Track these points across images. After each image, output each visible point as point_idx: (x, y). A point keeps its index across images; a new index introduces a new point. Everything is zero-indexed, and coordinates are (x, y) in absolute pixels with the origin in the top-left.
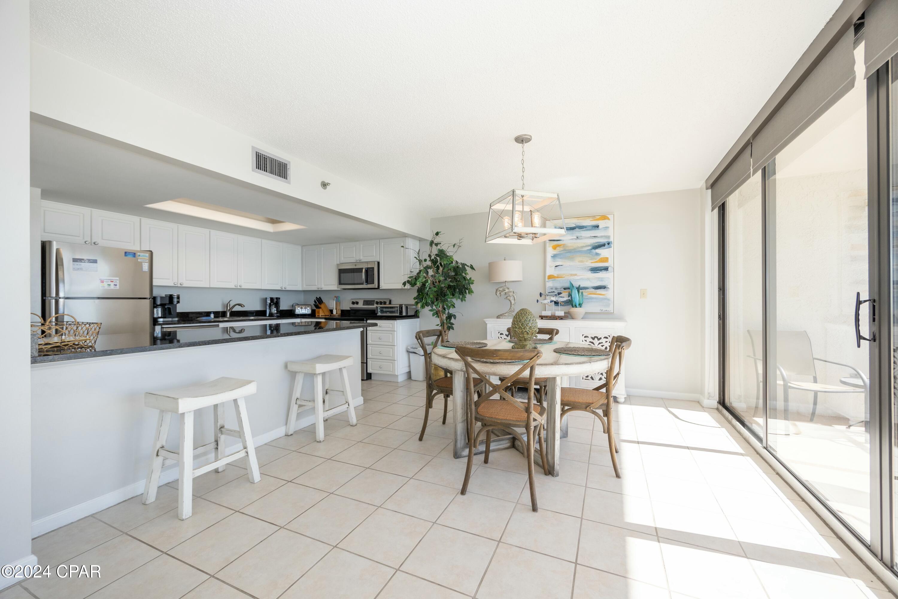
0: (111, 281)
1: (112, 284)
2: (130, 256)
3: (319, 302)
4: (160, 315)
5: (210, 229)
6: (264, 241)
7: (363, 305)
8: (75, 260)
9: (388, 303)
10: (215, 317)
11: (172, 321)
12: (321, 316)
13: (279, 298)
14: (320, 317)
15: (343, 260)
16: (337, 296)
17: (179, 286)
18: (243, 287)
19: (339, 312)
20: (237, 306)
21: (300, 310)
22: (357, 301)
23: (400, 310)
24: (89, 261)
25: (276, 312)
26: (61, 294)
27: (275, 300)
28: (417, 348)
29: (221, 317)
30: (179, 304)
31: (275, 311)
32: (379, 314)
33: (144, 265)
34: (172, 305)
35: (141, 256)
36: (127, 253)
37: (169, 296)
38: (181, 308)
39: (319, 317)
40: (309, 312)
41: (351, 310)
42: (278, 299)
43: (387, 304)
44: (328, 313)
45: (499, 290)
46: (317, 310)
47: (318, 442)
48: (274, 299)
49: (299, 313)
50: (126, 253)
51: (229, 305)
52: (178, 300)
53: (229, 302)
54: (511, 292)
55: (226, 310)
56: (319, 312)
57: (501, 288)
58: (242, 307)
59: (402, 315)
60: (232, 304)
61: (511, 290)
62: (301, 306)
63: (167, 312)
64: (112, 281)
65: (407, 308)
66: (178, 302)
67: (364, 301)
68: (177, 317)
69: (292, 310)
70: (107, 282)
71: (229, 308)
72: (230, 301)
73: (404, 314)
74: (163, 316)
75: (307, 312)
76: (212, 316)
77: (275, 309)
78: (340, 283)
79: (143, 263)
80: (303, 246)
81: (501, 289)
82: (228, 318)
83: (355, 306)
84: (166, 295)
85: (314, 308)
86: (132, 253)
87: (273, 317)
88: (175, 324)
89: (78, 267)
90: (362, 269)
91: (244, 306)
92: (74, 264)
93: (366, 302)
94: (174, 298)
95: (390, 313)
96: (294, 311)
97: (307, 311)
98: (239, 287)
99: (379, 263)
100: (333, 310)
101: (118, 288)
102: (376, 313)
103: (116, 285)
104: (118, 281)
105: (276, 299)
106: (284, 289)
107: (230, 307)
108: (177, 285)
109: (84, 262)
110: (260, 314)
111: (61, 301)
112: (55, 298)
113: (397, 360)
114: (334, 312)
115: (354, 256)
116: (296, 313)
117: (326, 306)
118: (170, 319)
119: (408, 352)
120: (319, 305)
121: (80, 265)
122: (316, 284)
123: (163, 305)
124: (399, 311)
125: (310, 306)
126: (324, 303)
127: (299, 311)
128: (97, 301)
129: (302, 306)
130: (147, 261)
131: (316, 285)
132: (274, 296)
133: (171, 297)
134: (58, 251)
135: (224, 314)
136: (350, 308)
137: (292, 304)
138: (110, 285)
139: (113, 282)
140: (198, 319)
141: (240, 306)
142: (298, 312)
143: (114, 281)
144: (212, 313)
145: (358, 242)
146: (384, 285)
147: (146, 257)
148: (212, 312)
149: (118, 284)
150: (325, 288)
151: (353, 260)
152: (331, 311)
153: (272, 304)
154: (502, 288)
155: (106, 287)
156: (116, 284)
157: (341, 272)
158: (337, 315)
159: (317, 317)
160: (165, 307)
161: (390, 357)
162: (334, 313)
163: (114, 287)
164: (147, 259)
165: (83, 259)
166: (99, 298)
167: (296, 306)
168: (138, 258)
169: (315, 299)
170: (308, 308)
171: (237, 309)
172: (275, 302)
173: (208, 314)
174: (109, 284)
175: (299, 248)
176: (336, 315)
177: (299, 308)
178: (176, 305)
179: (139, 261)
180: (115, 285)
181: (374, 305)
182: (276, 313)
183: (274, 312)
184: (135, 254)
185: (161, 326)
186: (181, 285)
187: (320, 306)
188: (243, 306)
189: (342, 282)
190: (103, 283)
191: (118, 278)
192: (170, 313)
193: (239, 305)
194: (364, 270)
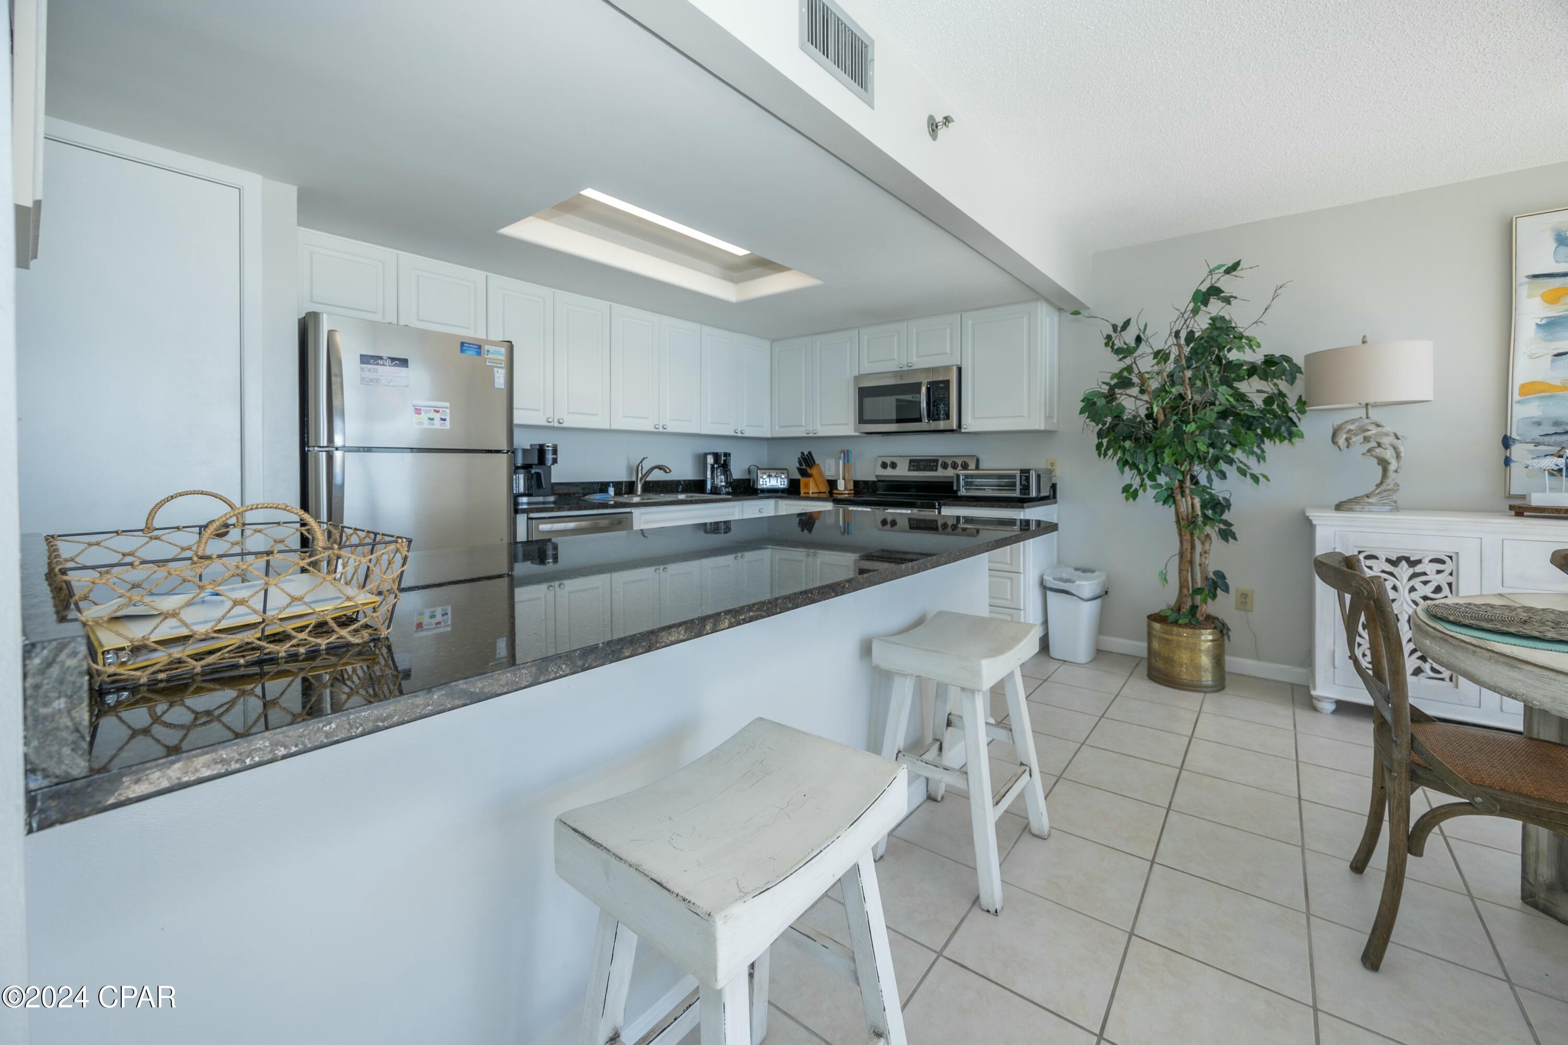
0: (435, 411)
1: (437, 417)
2: (471, 352)
3: (807, 462)
4: (522, 490)
5: (612, 302)
6: (707, 330)
7: (909, 470)
8: (365, 359)
9: (972, 465)
10: (616, 494)
11: (544, 503)
12: (812, 493)
13: (730, 455)
14: (811, 495)
15: (867, 368)
16: (845, 448)
17: (555, 425)
18: (669, 430)
19: (851, 486)
20: (657, 470)
21: (767, 480)
22: (894, 460)
23: (1024, 482)
24: (391, 363)
25: (723, 484)
26: (338, 440)
27: (723, 458)
28: (1073, 582)
29: (625, 494)
30: (555, 464)
31: (721, 482)
32: (963, 492)
33: (496, 375)
34: (542, 467)
35: (492, 353)
36: (465, 345)
37: (538, 447)
38: (559, 474)
39: (807, 495)
40: (784, 484)
41: (879, 481)
42: (727, 455)
43: (969, 468)
44: (825, 488)
45: (1345, 431)
46: (803, 480)
47: (988, 911)
48: (721, 457)
49: (765, 486)
50: (462, 344)
51: (640, 468)
52: (554, 456)
53: (641, 462)
54: (1387, 435)
55: (634, 479)
56: (807, 486)
57: (1352, 424)
58: (666, 472)
59: (1029, 495)
60: (647, 466)
61: (1387, 429)
62: (768, 472)
63: (534, 482)
64: (437, 409)
65: (1039, 477)
66: (555, 461)
67: (911, 461)
68: (553, 494)
69: (749, 480)
70: (426, 412)
71: (640, 475)
72: (644, 458)
73: (1034, 494)
74: (526, 492)
75: (781, 485)
76: (611, 491)
77: (723, 477)
78: (862, 420)
79: (496, 370)
80: (773, 341)
81: (1352, 427)
82: (639, 496)
83: (889, 472)
84: (531, 445)
85: (797, 476)
86: (475, 346)
87: (720, 494)
88: (552, 510)
89: (371, 375)
90: (919, 385)
91: (670, 471)
92: (362, 369)
93: (916, 464)
94: (547, 452)
95: (993, 490)
96: (756, 481)
97: (781, 482)
98: (661, 430)
99: (960, 370)
100: (838, 481)
101: (448, 428)
102: (955, 488)
103: (444, 420)
104: (448, 411)
105: (724, 456)
106: (739, 435)
107: (643, 473)
108: (551, 424)
109: (384, 365)
110: (696, 487)
111: (338, 455)
112: (327, 449)
113: (1025, 609)
114: (841, 485)
115: (896, 358)
116: (759, 487)
117: (821, 473)
118: (541, 499)
119: (1044, 588)
120: (808, 469)
121: (376, 370)
122: (804, 424)
123: (527, 467)
124: (1021, 485)
125: (786, 471)
126: (818, 465)
127: (767, 482)
128: (409, 456)
129: (771, 471)
130: (503, 366)
131: (802, 426)
132: (721, 449)
133: (541, 450)
134: (331, 333)
135: (630, 487)
136: (877, 476)
137: (747, 467)
138: (432, 419)
139: (438, 412)
140: (587, 497)
141: (662, 471)
142: (763, 484)
143: (441, 410)
144: (611, 484)
145: (906, 323)
146: (971, 424)
147: (501, 355)
148: (610, 482)
149: (448, 419)
150: (823, 432)
151: (892, 367)
152: (832, 484)
153: (716, 466)
154: (1356, 424)
155: (426, 425)
156: (444, 417)
157: (865, 393)
158: (847, 492)
159: (804, 495)
160: (530, 471)
161: (1006, 599)
162: (839, 488)
163: (441, 425)
164: (502, 360)
165: (381, 358)
166: (412, 450)
167: (759, 471)
168: (486, 356)
169: (799, 455)
170: (783, 476)
171: (657, 476)
172: (722, 463)
173: (603, 487)
174: (431, 417)
175: (766, 344)
176: (844, 492)
177: (765, 477)
178: (550, 467)
179: (488, 364)
180: (442, 419)
181: (936, 470)
182: (724, 486)
183: (720, 484)
184: (480, 347)
185: (528, 514)
186: (560, 423)
187: (809, 471)
188: (668, 471)
189: (866, 417)
190: (420, 414)
191: (447, 404)
192: (539, 485)
193: (660, 468)
194: (924, 390)
